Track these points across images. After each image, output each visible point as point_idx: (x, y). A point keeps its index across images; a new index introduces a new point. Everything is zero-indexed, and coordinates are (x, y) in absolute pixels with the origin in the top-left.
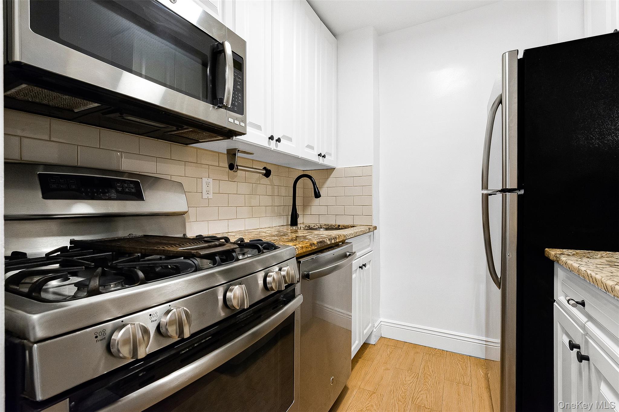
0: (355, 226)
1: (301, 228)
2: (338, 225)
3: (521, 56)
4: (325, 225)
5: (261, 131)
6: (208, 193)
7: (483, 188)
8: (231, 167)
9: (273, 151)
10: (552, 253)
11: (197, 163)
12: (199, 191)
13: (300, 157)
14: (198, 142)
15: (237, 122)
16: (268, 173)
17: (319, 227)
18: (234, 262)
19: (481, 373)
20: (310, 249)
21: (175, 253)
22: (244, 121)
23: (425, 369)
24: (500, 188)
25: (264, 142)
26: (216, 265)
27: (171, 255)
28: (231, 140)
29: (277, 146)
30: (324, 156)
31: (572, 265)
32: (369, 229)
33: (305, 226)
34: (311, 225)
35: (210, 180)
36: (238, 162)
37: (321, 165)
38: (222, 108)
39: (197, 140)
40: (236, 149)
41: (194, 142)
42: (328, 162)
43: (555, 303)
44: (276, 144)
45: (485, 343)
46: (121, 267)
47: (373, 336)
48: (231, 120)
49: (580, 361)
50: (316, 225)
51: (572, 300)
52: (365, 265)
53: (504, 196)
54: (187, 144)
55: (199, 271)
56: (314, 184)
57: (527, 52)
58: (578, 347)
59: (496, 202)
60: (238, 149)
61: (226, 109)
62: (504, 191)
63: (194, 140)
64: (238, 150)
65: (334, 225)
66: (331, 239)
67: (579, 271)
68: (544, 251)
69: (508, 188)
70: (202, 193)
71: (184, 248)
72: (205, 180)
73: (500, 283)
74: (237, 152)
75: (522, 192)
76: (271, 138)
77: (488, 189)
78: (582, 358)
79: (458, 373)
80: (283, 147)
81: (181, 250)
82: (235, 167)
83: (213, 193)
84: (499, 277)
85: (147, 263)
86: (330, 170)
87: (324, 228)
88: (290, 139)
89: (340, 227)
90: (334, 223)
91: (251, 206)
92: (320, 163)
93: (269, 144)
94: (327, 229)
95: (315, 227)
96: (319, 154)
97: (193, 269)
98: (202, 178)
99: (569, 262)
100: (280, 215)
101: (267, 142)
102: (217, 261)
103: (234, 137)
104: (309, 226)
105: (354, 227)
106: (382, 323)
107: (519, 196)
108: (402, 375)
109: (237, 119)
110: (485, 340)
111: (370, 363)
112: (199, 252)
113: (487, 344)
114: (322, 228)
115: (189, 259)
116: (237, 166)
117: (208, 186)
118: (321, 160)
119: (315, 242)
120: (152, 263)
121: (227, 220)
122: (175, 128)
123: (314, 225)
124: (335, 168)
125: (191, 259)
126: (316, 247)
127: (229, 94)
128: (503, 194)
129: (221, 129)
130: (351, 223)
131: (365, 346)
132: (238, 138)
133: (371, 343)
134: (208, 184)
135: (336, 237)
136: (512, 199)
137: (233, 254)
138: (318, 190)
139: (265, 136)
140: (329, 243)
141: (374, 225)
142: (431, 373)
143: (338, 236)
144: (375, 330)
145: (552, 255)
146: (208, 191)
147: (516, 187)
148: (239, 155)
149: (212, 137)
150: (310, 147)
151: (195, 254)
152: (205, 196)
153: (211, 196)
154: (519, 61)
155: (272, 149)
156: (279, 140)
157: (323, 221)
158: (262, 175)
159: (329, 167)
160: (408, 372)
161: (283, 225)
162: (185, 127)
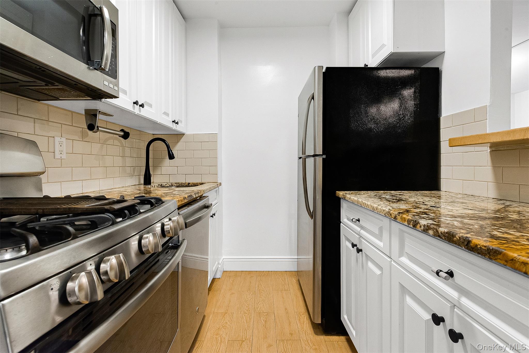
0: (204, 184)
1: (154, 186)
2: (188, 183)
3: (324, 70)
4: (175, 183)
5: (127, 95)
6: (61, 153)
7: (303, 154)
8: (91, 127)
9: (136, 115)
10: (341, 194)
11: (48, 121)
12: (51, 150)
13: (158, 122)
14: (57, 99)
15: (111, 86)
16: (126, 135)
17: (170, 185)
18: (138, 215)
19: (294, 281)
20: (183, 202)
21: (84, 210)
22: (117, 85)
23: (259, 287)
24: (312, 154)
25: (129, 107)
26: (126, 218)
27: (79, 212)
28: (99, 101)
29: (140, 111)
30: (177, 123)
31: (353, 199)
32: (217, 185)
33: (158, 185)
34: (163, 184)
35: (64, 140)
36: (98, 123)
37: (174, 130)
38: (97, 70)
39: (57, 98)
40: (97, 110)
41: (51, 99)
42: (179, 128)
43: (341, 224)
44: (140, 109)
45: (297, 260)
46: (32, 226)
47: (218, 272)
48: (106, 83)
49: (358, 252)
50: (168, 184)
51: (354, 219)
52: (214, 214)
53: (315, 159)
54: (39, 100)
55: (115, 224)
56: (168, 147)
57: (328, 69)
58: (356, 245)
59: (310, 162)
60: (98, 110)
61: (101, 72)
62: (315, 156)
63: (55, 97)
64: (100, 112)
65: (184, 183)
66: (196, 193)
67: (358, 201)
68: (335, 193)
69: (317, 154)
70: (54, 152)
71: (90, 205)
72: (57, 139)
73: (312, 215)
74: (98, 113)
75: (324, 156)
76: (136, 103)
77: (305, 154)
78: (359, 251)
79: (280, 284)
80: (145, 112)
81: (88, 206)
82: (96, 128)
83: (66, 153)
84: (312, 212)
85: (63, 221)
86: (179, 136)
87: (174, 186)
88: (150, 106)
89: (190, 185)
90: (184, 182)
91: (105, 167)
92: (173, 129)
93: (134, 108)
94: (178, 187)
95: (167, 186)
96: (174, 120)
97: (111, 223)
98: (54, 137)
99: (352, 197)
100: (132, 176)
101: (132, 106)
102: (127, 214)
103: (103, 100)
104: (162, 185)
105: (202, 184)
106: (224, 260)
107: (323, 159)
108: (244, 295)
109: (111, 82)
110: (297, 258)
111: (218, 293)
112: (112, 207)
113: (298, 260)
114: (173, 186)
115: (104, 214)
116: (98, 127)
117: (61, 146)
118: (174, 126)
119: (186, 196)
120: (67, 220)
121: (81, 181)
122: (44, 83)
123: (165, 183)
124: (184, 134)
125: (106, 214)
126: (187, 201)
127: (107, 59)
128: (314, 158)
129: (96, 90)
130: (199, 181)
131: (214, 280)
132: (107, 101)
133: (217, 277)
134: (61, 144)
135: (199, 192)
136: (320, 160)
137: (136, 208)
138: (172, 153)
139: (130, 101)
140: (195, 197)
141: (219, 182)
142: (263, 289)
143: (199, 191)
144: (220, 266)
145: (341, 195)
146: (61, 151)
147: (322, 154)
148: (100, 117)
149: (80, 96)
150: (166, 114)
151: (108, 209)
152: (58, 156)
153: (64, 156)
154: (324, 73)
155: (136, 113)
156: (142, 106)
157: (173, 180)
158: (119, 136)
159: (180, 132)
160: (248, 292)
161: (135, 185)
162: (57, 84)
